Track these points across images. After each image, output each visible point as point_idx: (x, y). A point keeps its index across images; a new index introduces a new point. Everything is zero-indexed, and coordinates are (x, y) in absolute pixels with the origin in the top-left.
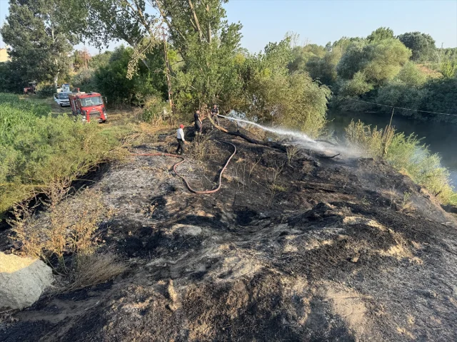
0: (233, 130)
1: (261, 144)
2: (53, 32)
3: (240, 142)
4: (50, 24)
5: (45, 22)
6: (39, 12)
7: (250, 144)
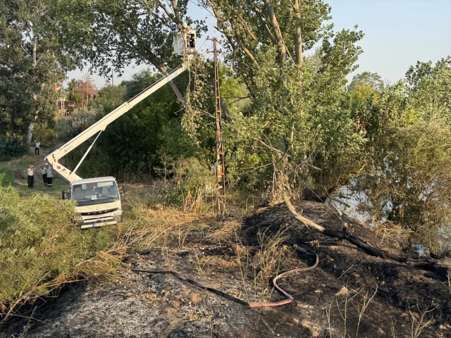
0: (334, 227)
1: (393, 258)
2: (35, 49)
3: (347, 251)
4: (32, 36)
5: (23, 33)
6: (16, 18)
7: (368, 257)
